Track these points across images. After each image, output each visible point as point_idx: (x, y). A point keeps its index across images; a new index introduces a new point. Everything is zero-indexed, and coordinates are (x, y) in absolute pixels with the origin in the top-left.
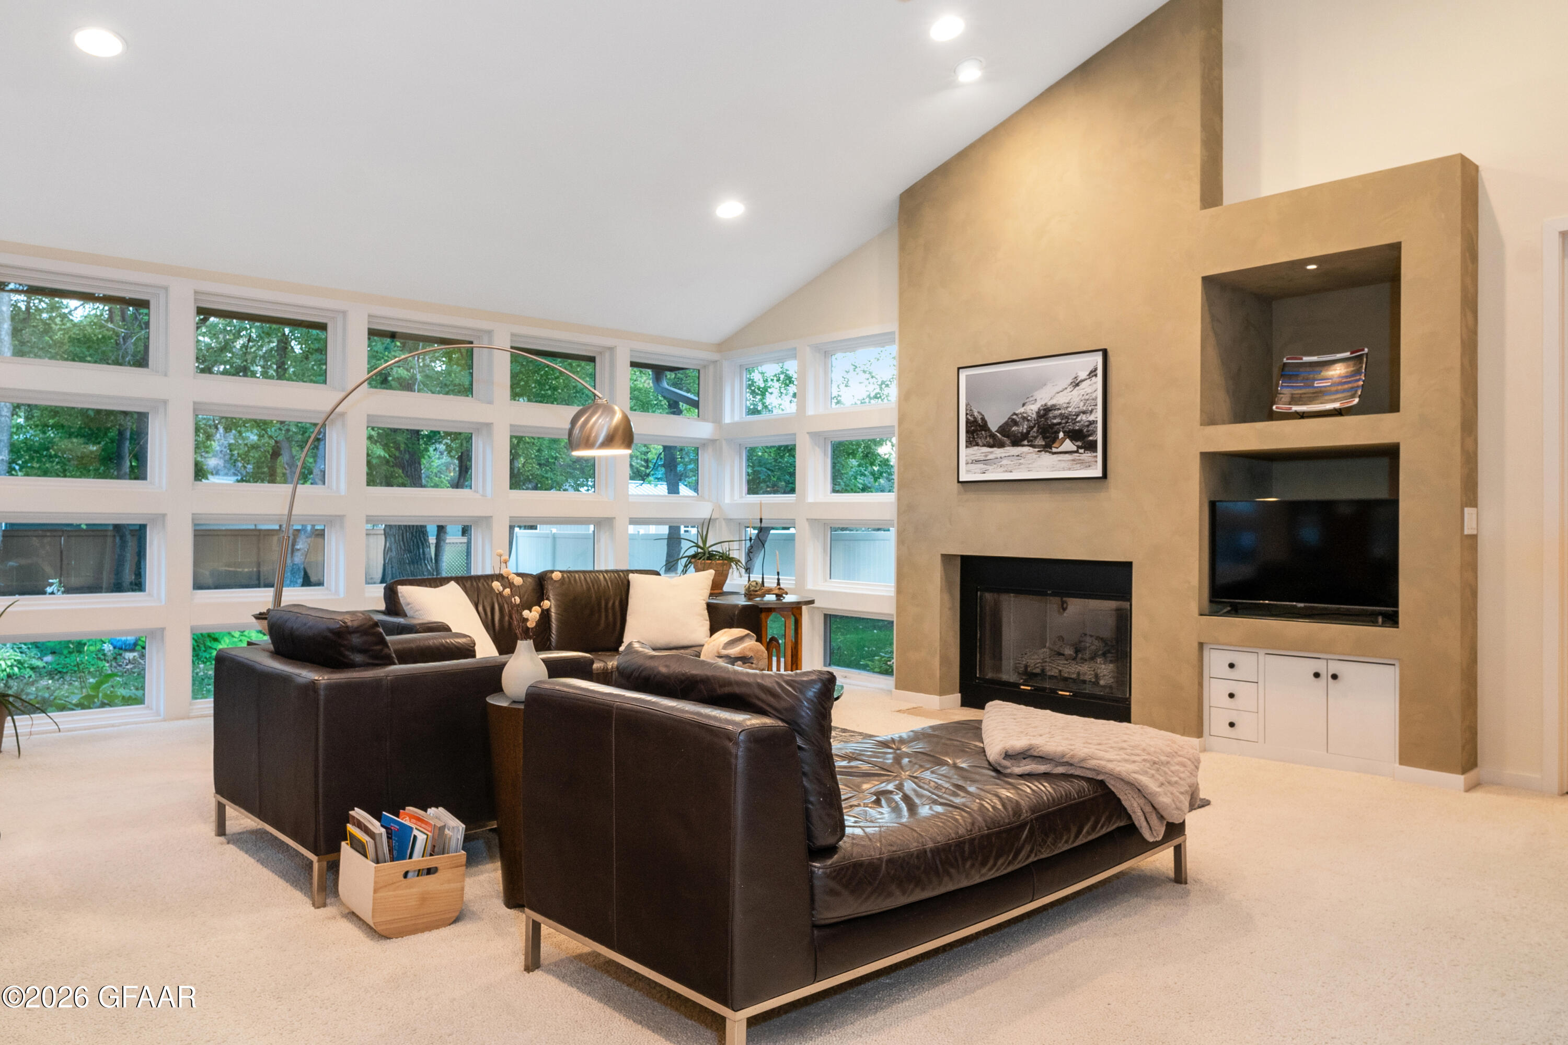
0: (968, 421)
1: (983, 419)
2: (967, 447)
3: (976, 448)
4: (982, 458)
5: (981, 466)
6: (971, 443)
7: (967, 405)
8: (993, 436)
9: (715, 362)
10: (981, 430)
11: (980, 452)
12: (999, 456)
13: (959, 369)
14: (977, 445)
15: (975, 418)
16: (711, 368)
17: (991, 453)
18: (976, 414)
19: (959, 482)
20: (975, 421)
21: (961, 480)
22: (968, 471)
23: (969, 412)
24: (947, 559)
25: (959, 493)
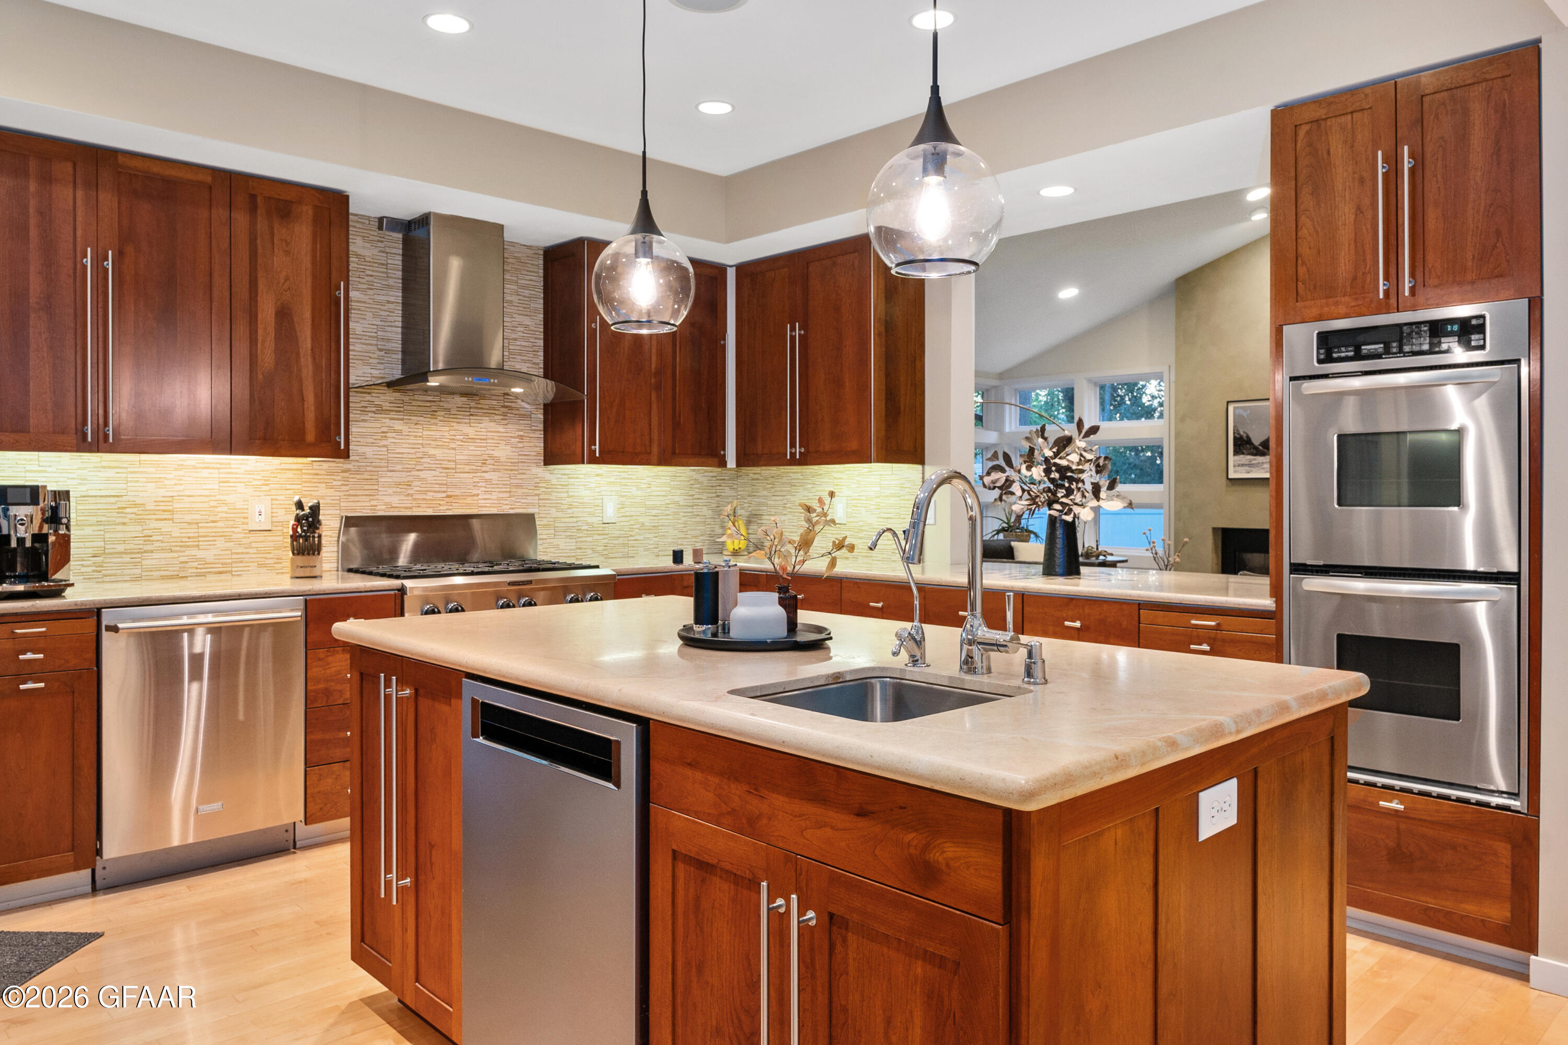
0: (1235, 438)
1: (1248, 437)
2: (1234, 455)
3: (1242, 456)
4: (1247, 463)
5: (1247, 468)
6: (1236, 453)
7: (1234, 427)
8: (1255, 448)
9: (995, 387)
10: (1246, 444)
11: (1247, 458)
12: (1261, 461)
13: (1228, 402)
14: (1243, 454)
15: (1241, 436)
16: (993, 391)
17: (1255, 459)
18: (1242, 433)
19: (1228, 478)
20: (1241, 437)
21: (1230, 477)
22: (1235, 472)
23: (1236, 431)
24: (1215, 530)
25: (1227, 486)
